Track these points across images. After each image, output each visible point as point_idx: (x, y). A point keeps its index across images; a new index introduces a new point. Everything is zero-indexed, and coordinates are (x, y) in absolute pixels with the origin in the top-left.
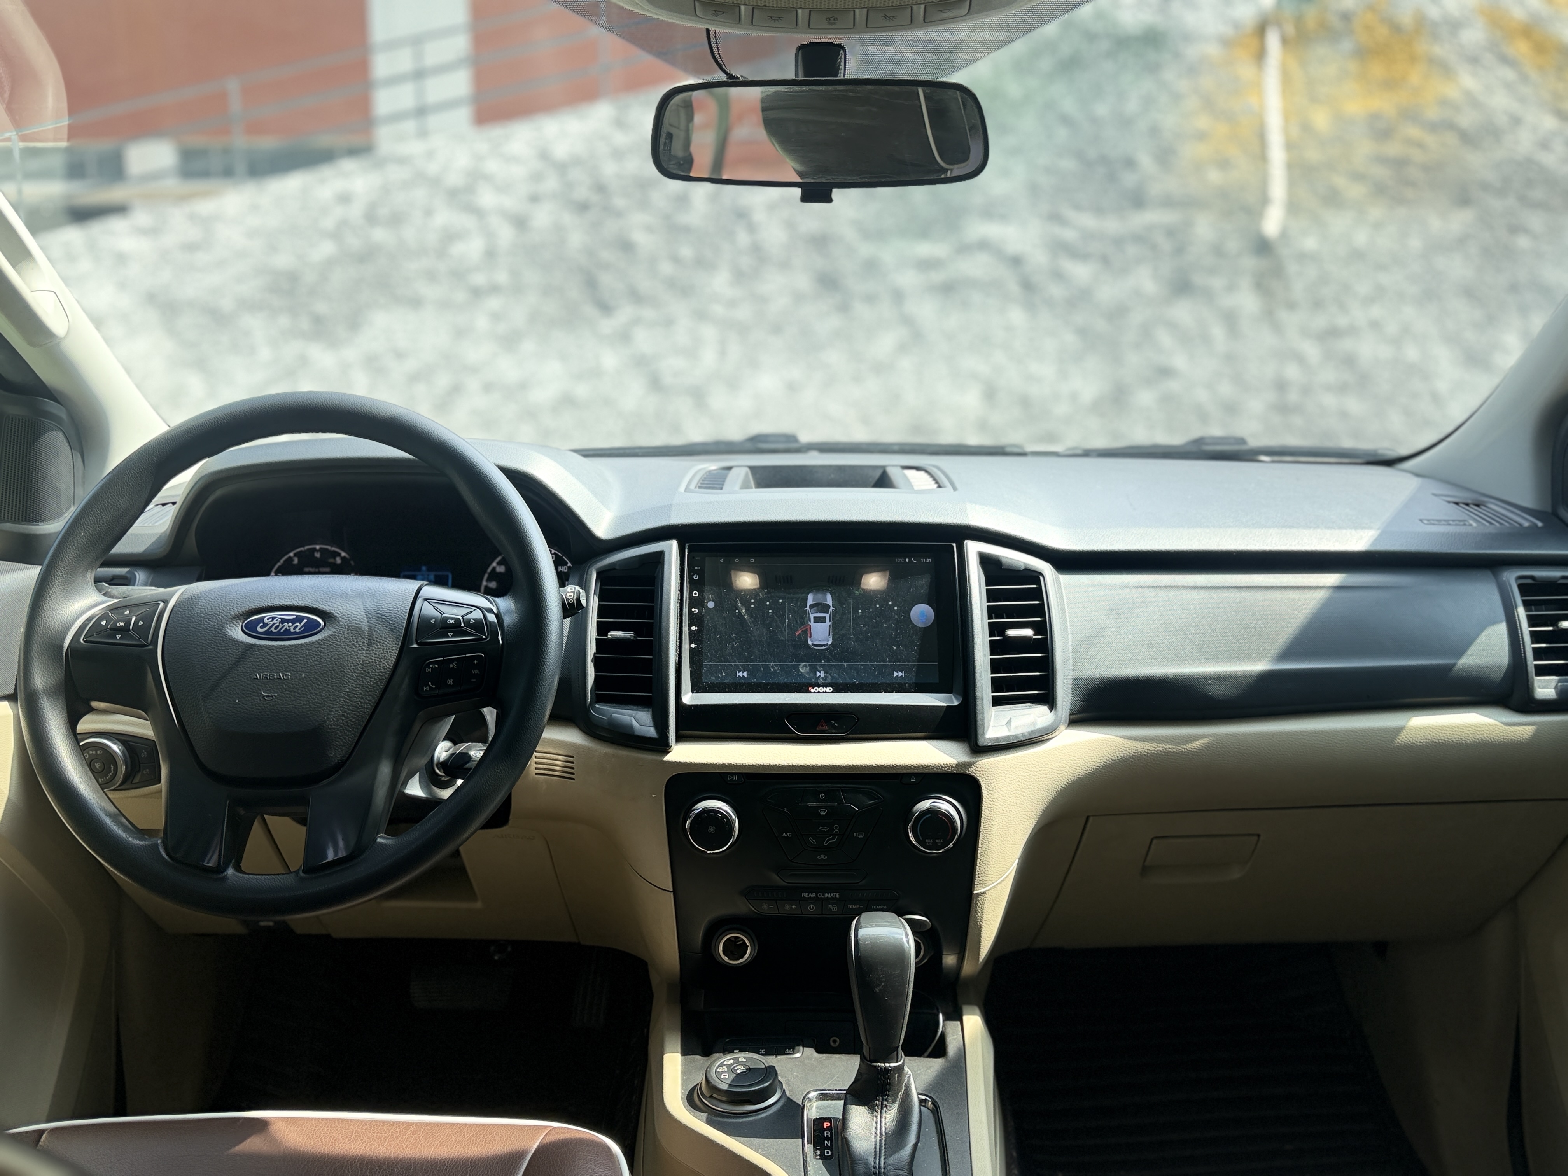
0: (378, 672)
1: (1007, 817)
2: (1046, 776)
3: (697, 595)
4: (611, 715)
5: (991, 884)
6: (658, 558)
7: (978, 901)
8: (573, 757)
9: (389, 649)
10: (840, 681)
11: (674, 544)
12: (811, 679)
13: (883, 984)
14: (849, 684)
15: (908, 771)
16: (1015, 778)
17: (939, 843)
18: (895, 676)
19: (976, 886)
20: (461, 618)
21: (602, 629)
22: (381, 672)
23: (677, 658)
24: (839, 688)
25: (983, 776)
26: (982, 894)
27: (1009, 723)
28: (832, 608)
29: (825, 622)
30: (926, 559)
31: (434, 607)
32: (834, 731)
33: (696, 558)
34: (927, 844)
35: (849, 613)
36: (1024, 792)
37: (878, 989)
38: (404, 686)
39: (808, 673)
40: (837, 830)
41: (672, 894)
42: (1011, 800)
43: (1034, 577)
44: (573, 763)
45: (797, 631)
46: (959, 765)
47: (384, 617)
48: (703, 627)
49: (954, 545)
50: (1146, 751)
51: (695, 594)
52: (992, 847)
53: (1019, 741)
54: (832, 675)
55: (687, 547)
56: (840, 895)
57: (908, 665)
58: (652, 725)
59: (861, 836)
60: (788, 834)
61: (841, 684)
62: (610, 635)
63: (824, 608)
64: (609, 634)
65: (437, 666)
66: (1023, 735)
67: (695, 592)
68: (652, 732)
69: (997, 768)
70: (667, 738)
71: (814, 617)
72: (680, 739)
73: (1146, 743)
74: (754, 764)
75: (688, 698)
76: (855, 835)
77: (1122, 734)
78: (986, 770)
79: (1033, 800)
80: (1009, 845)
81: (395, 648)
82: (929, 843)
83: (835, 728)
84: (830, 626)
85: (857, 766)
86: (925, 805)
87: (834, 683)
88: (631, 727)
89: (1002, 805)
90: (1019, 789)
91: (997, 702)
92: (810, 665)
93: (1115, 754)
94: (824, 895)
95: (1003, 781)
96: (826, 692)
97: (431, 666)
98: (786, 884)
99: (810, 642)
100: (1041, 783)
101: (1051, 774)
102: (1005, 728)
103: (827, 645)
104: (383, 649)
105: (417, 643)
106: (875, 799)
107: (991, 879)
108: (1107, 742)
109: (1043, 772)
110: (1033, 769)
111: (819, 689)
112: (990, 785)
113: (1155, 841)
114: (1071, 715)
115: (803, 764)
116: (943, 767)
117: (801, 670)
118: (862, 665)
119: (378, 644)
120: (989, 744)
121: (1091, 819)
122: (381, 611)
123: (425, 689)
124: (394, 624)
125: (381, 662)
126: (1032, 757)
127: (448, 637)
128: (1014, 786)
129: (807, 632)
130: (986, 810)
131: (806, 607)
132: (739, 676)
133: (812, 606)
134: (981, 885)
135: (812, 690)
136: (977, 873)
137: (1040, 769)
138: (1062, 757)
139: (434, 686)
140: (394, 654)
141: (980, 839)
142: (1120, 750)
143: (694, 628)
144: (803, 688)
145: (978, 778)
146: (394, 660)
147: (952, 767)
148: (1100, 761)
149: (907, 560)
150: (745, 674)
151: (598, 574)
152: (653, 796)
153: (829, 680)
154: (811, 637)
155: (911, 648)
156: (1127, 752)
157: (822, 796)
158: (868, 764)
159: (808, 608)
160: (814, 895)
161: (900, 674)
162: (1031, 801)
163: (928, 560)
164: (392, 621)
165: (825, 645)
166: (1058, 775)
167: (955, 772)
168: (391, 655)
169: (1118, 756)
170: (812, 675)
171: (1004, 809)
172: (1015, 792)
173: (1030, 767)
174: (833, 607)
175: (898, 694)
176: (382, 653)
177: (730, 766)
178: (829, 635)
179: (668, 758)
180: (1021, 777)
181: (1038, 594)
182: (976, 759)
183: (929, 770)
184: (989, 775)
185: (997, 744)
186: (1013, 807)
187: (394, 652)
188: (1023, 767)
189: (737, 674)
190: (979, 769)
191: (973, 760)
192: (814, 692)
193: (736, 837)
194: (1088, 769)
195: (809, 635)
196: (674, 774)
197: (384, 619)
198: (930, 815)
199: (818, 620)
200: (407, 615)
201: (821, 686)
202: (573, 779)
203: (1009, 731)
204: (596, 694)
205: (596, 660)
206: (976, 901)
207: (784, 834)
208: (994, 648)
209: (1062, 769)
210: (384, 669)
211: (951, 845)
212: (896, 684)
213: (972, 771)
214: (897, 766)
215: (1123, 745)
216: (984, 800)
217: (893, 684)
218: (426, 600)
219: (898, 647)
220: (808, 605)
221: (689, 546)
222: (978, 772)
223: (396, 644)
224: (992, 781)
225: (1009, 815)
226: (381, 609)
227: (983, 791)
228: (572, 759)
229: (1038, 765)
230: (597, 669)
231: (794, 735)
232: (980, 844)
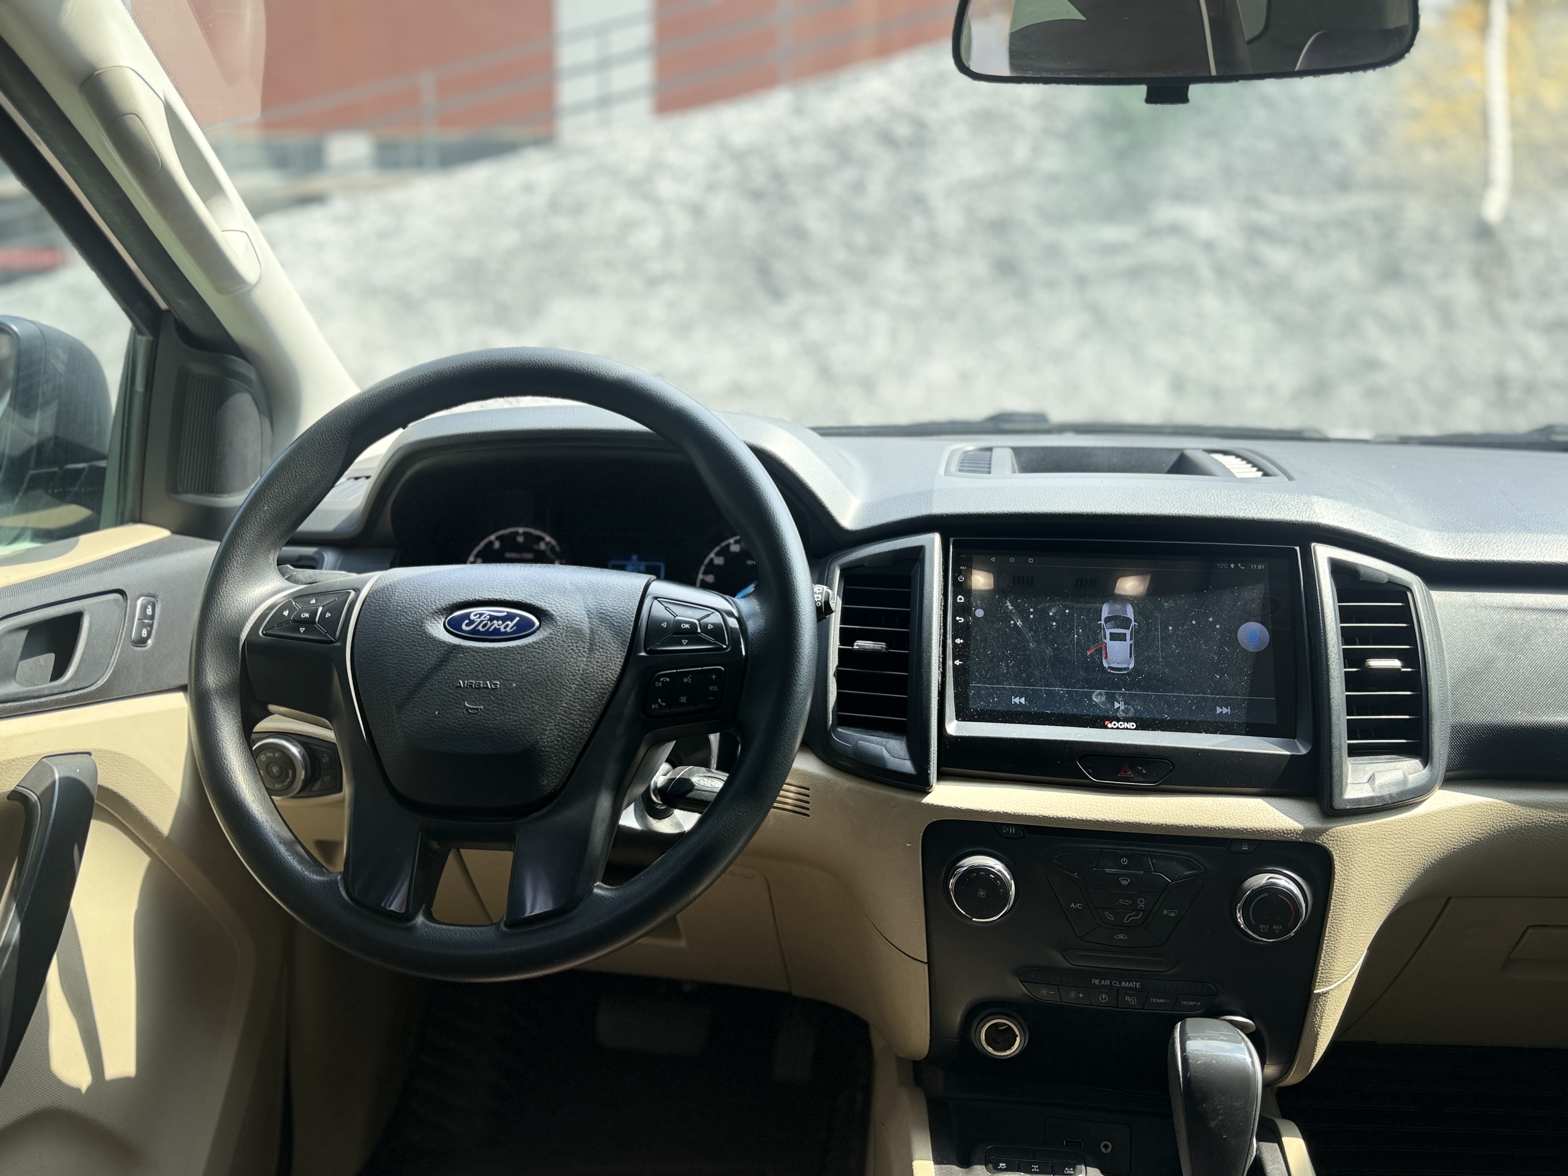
0: (600, 685)
1: (1363, 899)
2: (1414, 849)
3: (963, 601)
4: (857, 742)
5: (1336, 982)
6: (917, 555)
7: (1319, 1002)
8: (808, 789)
9: (614, 657)
10: (1146, 715)
11: (936, 538)
12: (1107, 710)
13: (1220, 1117)
14: (1157, 719)
15: (1239, 836)
16: (1377, 850)
17: (1278, 930)
18: (1218, 712)
19: (1317, 984)
20: (697, 622)
21: (846, 637)
22: (604, 684)
23: (940, 678)
24: (1143, 725)
25: (1337, 848)
26: (1324, 994)
27: (1372, 779)
28: (1133, 623)
29: (1126, 641)
30: (1257, 565)
31: (666, 607)
32: (1141, 779)
33: (962, 556)
34: (1262, 930)
35: (1156, 630)
36: (1386, 868)
37: (1214, 1123)
38: (630, 703)
39: (1104, 704)
40: (1142, 905)
41: (926, 966)
42: (1370, 879)
43: (1401, 591)
44: (808, 796)
45: (1088, 649)
46: (1306, 832)
47: (608, 618)
48: (970, 640)
49: (1298, 548)
50: (1544, 821)
51: (961, 599)
52: (1342, 937)
53: (1386, 805)
54: (1135, 707)
55: (951, 542)
56: (1141, 985)
57: (1236, 699)
58: (907, 758)
59: (1173, 915)
60: (1078, 905)
61: (1147, 719)
62: (857, 645)
63: (1124, 623)
64: (855, 644)
65: (668, 680)
66: (1391, 796)
67: (960, 597)
68: (907, 766)
69: (1355, 838)
70: (927, 776)
71: (1110, 633)
72: (942, 776)
73: (1544, 811)
74: (1037, 814)
75: (954, 727)
76: (1165, 912)
77: (1511, 798)
78: (1341, 839)
79: (1396, 879)
80: (1361, 935)
81: (619, 656)
82: (1264, 929)
83: (1143, 775)
84: (1131, 645)
85: (1172, 826)
86: (1261, 880)
87: (1138, 718)
88: (881, 759)
89: (1359, 885)
90: (1381, 865)
91: (1354, 751)
92: (1106, 693)
93: (1502, 824)
94: (1120, 984)
95: (1362, 855)
96: (1127, 729)
97: (662, 679)
98: (1074, 967)
99: (1105, 665)
100: (1407, 858)
101: (1420, 846)
102: (1367, 786)
103: (1127, 668)
104: (607, 657)
105: (646, 652)
106: (1193, 869)
107: (1336, 976)
108: (1493, 808)
109: (1412, 844)
110: (1399, 840)
111: (1118, 725)
112: (1345, 859)
113: (1530, 931)
114: (1447, 771)
115: (1100, 819)
116: (1285, 833)
117: (1095, 699)
118: (1174, 696)
119: (601, 650)
120: (1348, 807)
121: (1453, 900)
122: (604, 610)
123: (653, 706)
124: (619, 627)
125: (603, 672)
126: (1400, 824)
127: (682, 644)
128: (1375, 861)
129: (1101, 651)
130: (1337, 891)
131: (1101, 621)
132: (1016, 703)
133: (1107, 620)
134: (1324, 984)
135: (1109, 726)
136: (1320, 968)
137: (1408, 840)
138: (1435, 825)
139: (664, 704)
140: (619, 663)
141: (1328, 926)
142: (1509, 818)
143: (958, 641)
144: (1098, 722)
145: (1330, 849)
146: (619, 670)
147: (1297, 834)
148: (1482, 832)
149: (1232, 566)
150: (1023, 700)
151: (841, 571)
152: (908, 845)
153: (1131, 714)
154: (1106, 658)
155: (1240, 679)
156: (1517, 822)
157: (1124, 861)
158: (1187, 825)
159: (1103, 622)
160: (1107, 982)
161: (1225, 710)
162: (1394, 880)
163: (1260, 567)
164: (617, 622)
165: (1125, 669)
166: (1429, 848)
167: (1301, 840)
168: (615, 664)
169: (1506, 826)
170: (1109, 706)
171: (1361, 890)
172: (1375, 868)
173: (1396, 837)
174: (1135, 621)
175: (1222, 735)
176: (605, 662)
177: (1006, 815)
178: (1131, 657)
179: (928, 800)
180: (1383, 849)
181: (1405, 613)
182: (1329, 826)
183: (1266, 836)
184: (1345, 846)
185: (1358, 807)
186: (1372, 887)
187: (618, 660)
188: (1388, 837)
189: (1013, 700)
190: (1332, 838)
191: (1325, 826)
192: (1112, 728)
193: (1011, 904)
194: (1466, 841)
195: (1104, 656)
196: (935, 820)
197: (608, 620)
198: (1267, 894)
199: (1114, 637)
200: (634, 615)
201: (1121, 721)
202: (808, 815)
203: (1373, 790)
204: (838, 715)
205: (839, 675)
206: (1316, 1003)
207: (1073, 905)
208: (1351, 682)
209: (1435, 840)
210: (607, 680)
211: (1292, 934)
212: (1221, 722)
213: (1323, 840)
214: (1225, 829)
215: (1513, 813)
216: (1336, 877)
217: (1217, 722)
218: (656, 598)
219: (1222, 676)
220: (1103, 618)
221: (954, 541)
222: (1331, 842)
223: (621, 651)
224: (1348, 854)
225: (1367, 897)
226: (605, 608)
227: (1336, 866)
228: (807, 792)
229: (1406, 835)
230: (839, 687)
231: (1089, 781)
232: (1327, 933)
